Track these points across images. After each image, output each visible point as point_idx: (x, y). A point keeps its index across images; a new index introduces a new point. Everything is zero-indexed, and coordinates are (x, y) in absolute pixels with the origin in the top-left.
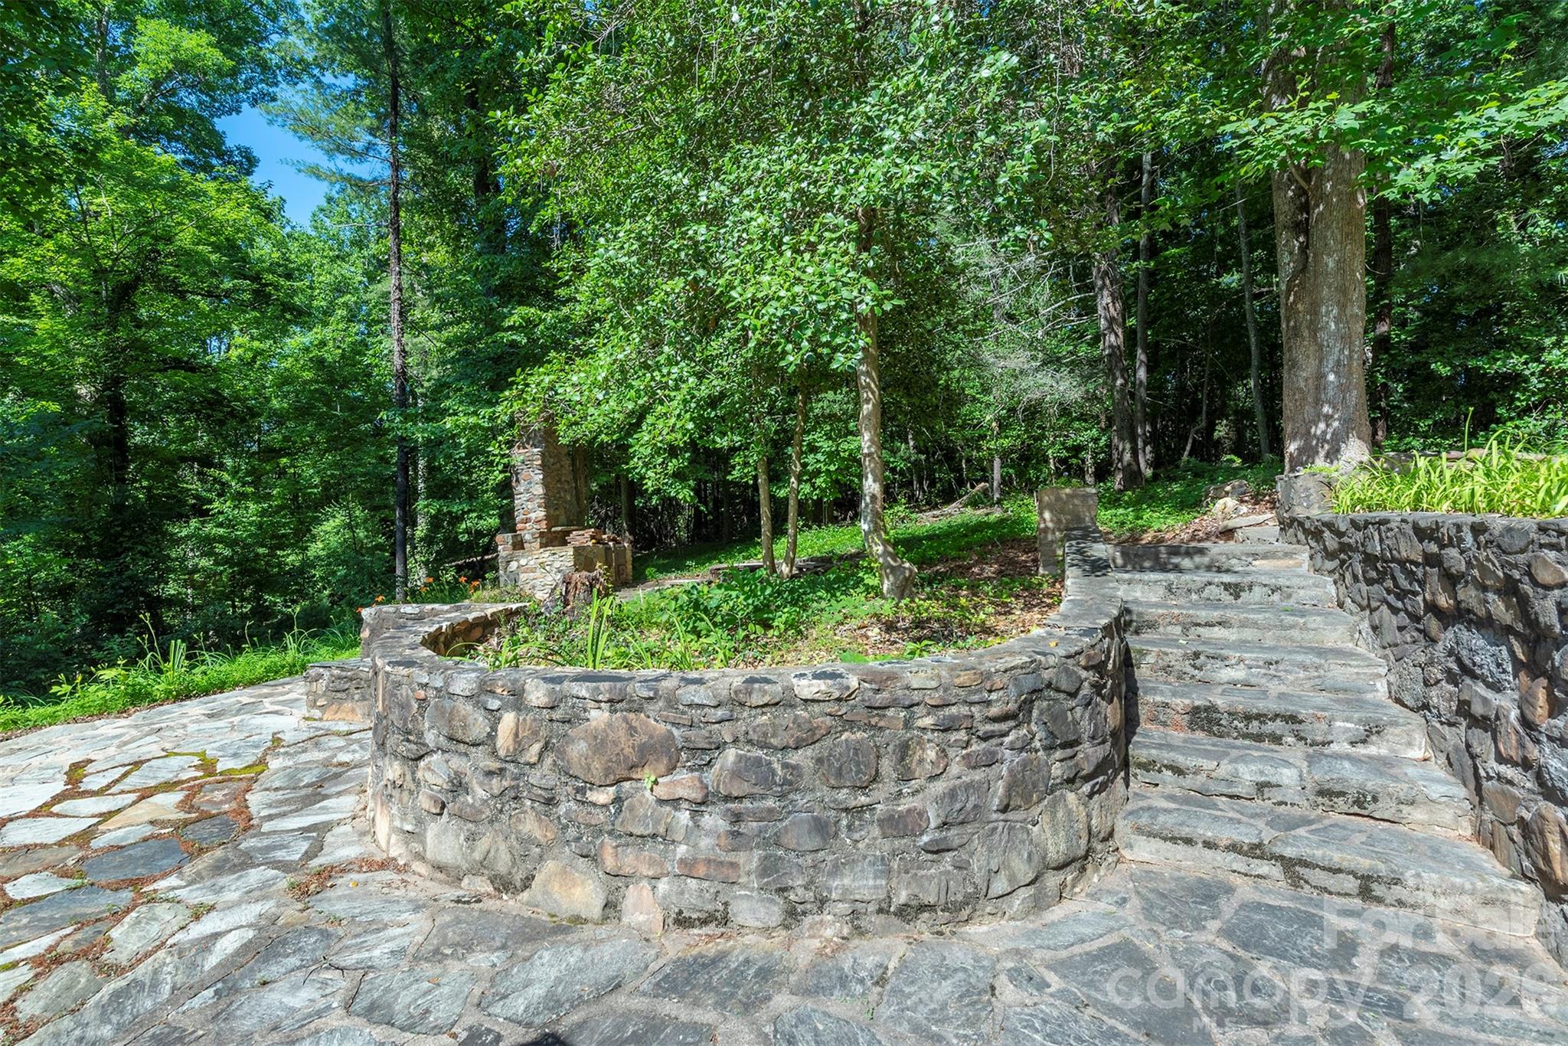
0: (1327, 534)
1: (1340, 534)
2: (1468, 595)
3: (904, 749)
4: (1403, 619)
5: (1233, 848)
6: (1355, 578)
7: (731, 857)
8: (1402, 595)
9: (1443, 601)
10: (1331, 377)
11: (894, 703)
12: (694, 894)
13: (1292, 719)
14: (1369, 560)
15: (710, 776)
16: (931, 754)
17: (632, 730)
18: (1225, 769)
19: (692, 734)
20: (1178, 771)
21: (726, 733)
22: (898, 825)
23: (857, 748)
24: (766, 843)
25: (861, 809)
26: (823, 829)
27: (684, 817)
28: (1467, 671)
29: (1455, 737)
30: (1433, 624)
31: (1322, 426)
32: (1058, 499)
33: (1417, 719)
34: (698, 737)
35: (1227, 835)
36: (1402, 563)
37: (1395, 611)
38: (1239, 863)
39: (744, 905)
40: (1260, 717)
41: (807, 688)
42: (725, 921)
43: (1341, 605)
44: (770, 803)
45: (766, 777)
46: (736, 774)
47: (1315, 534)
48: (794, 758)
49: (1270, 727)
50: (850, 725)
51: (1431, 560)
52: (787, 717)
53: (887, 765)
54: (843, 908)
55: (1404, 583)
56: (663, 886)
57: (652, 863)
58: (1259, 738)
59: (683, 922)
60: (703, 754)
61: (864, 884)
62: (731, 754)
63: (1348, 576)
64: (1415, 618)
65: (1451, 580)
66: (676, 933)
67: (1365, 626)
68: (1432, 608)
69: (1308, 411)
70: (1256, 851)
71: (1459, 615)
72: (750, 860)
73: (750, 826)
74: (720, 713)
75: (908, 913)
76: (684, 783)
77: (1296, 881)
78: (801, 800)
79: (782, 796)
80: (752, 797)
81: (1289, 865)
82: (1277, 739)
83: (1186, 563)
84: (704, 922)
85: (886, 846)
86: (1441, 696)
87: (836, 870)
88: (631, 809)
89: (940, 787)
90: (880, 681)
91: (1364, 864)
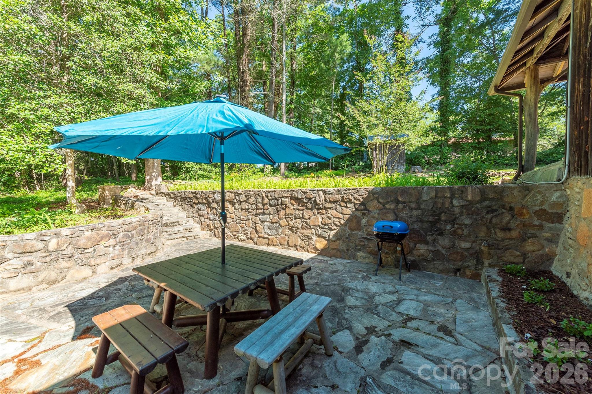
0: (171, 194)
1: (175, 194)
2: (200, 200)
3: (148, 228)
4: (189, 205)
5: (180, 238)
6: (178, 201)
7: (122, 253)
8: (189, 202)
9: (196, 202)
10: (156, 164)
11: (147, 221)
12: (115, 262)
13: (178, 222)
14: (182, 198)
15: (117, 239)
16: (152, 228)
17: (98, 234)
18: (173, 230)
19: (114, 232)
20: (167, 232)
21: (121, 230)
22: (148, 241)
23: (142, 229)
24: (128, 249)
25: (142, 239)
26: (137, 244)
27: (111, 249)
28: (200, 210)
29: (198, 219)
30: (194, 205)
31: (154, 174)
32: (110, 188)
33: (192, 219)
34: (115, 232)
35: (179, 236)
36: (189, 198)
37: (187, 205)
38: (181, 239)
39: (125, 261)
40: (174, 223)
41: (134, 220)
42: (121, 264)
43: (175, 206)
44: (129, 241)
45: (129, 237)
46: (123, 237)
47: (169, 195)
48: (133, 232)
49: (175, 224)
50: (140, 225)
51: (194, 196)
52: (131, 225)
53: (146, 231)
54: (141, 256)
55: (189, 200)
56: (107, 263)
57: (104, 259)
58: (174, 226)
59: (112, 268)
60: (115, 235)
61: (143, 251)
62: (121, 234)
63: (177, 201)
64: (191, 205)
65: (197, 199)
66: (112, 271)
67: (181, 208)
68: (195, 203)
69: (151, 170)
70: (183, 237)
71: (199, 203)
72: (126, 252)
73: (125, 246)
74: (119, 227)
75: (149, 254)
76: (112, 242)
77: (187, 239)
78: (134, 240)
79: (131, 240)
80: (126, 241)
81: (186, 237)
82: (176, 225)
83: (145, 201)
84: (116, 267)
85: (146, 244)
86: (196, 215)
87: (139, 250)
88: (98, 250)
89: (153, 233)
90: (144, 218)
91: (194, 235)
